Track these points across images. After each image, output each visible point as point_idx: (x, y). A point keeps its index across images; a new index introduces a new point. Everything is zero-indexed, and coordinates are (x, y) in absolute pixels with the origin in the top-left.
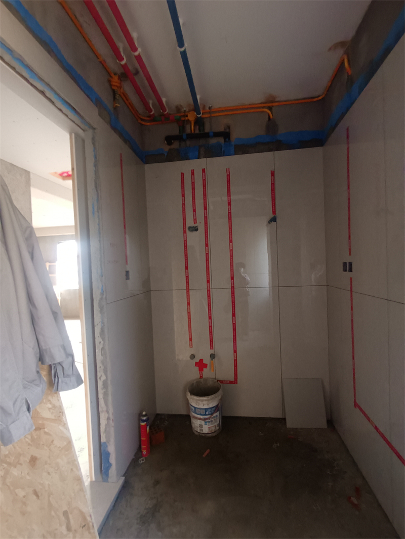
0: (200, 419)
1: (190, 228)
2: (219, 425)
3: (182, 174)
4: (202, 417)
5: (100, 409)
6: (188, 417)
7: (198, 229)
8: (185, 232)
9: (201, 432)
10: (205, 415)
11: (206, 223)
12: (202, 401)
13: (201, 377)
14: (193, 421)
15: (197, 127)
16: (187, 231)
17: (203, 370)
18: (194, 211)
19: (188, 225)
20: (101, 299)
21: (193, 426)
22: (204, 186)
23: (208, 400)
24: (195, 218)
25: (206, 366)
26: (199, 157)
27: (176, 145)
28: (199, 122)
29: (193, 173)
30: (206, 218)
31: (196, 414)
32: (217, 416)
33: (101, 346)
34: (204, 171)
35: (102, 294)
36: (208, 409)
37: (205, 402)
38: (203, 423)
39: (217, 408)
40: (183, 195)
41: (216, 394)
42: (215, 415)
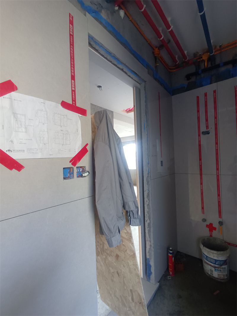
0: (211, 265)
1: (203, 133)
2: (227, 275)
3: (198, 97)
4: (212, 264)
5: (146, 239)
6: (200, 261)
7: (209, 133)
8: (199, 135)
9: (211, 275)
10: (215, 264)
11: (216, 128)
12: (213, 253)
13: (211, 236)
14: (205, 265)
15: (210, 63)
16: (201, 135)
17: (212, 231)
18: (207, 120)
19: (202, 130)
20: (148, 177)
21: (205, 268)
22: (215, 102)
23: (218, 254)
24: (207, 125)
25: (215, 229)
26: (211, 83)
27: (193, 79)
28: (211, 59)
29: (206, 95)
30: (216, 125)
31: (208, 261)
32: (225, 268)
33: (147, 203)
34: (215, 92)
35: (148, 174)
36: (218, 260)
37: (215, 255)
38: (213, 269)
39: (225, 262)
40: (198, 111)
41: (225, 252)
42: (223, 267)
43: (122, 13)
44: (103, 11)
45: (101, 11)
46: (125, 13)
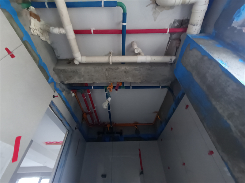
7: (106, 176)
15: (110, 130)
26: (110, 141)
27: (101, 135)
43: (73, 95)
44: (64, 92)
45: (63, 92)
46: (75, 95)
